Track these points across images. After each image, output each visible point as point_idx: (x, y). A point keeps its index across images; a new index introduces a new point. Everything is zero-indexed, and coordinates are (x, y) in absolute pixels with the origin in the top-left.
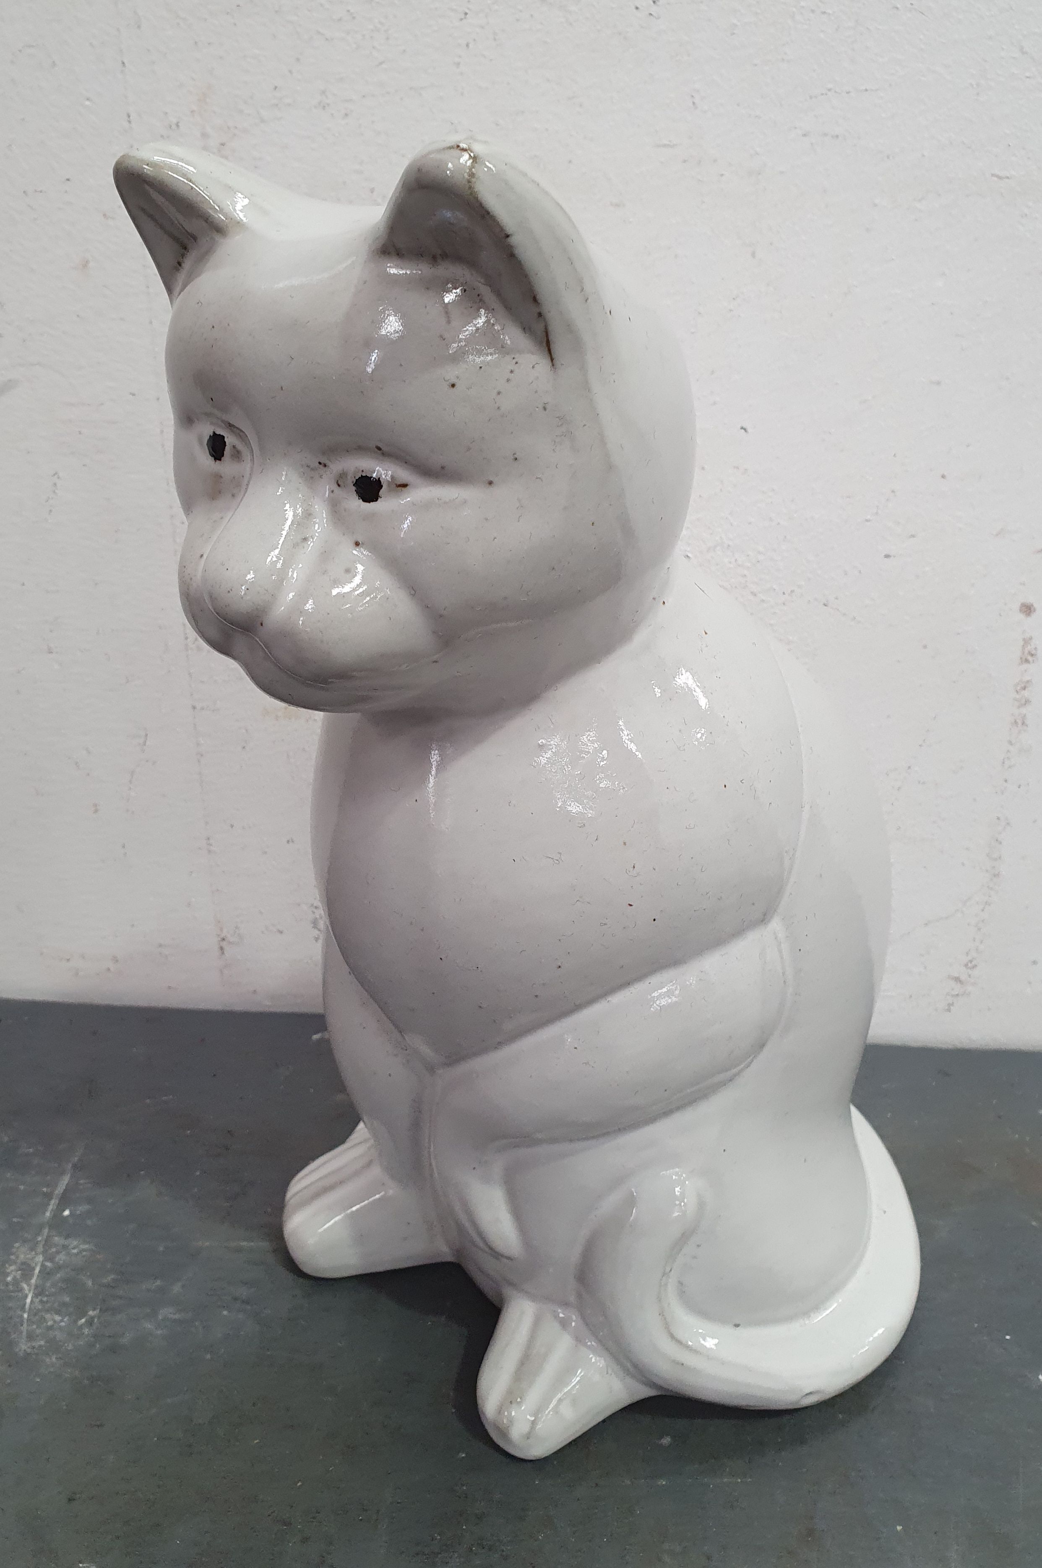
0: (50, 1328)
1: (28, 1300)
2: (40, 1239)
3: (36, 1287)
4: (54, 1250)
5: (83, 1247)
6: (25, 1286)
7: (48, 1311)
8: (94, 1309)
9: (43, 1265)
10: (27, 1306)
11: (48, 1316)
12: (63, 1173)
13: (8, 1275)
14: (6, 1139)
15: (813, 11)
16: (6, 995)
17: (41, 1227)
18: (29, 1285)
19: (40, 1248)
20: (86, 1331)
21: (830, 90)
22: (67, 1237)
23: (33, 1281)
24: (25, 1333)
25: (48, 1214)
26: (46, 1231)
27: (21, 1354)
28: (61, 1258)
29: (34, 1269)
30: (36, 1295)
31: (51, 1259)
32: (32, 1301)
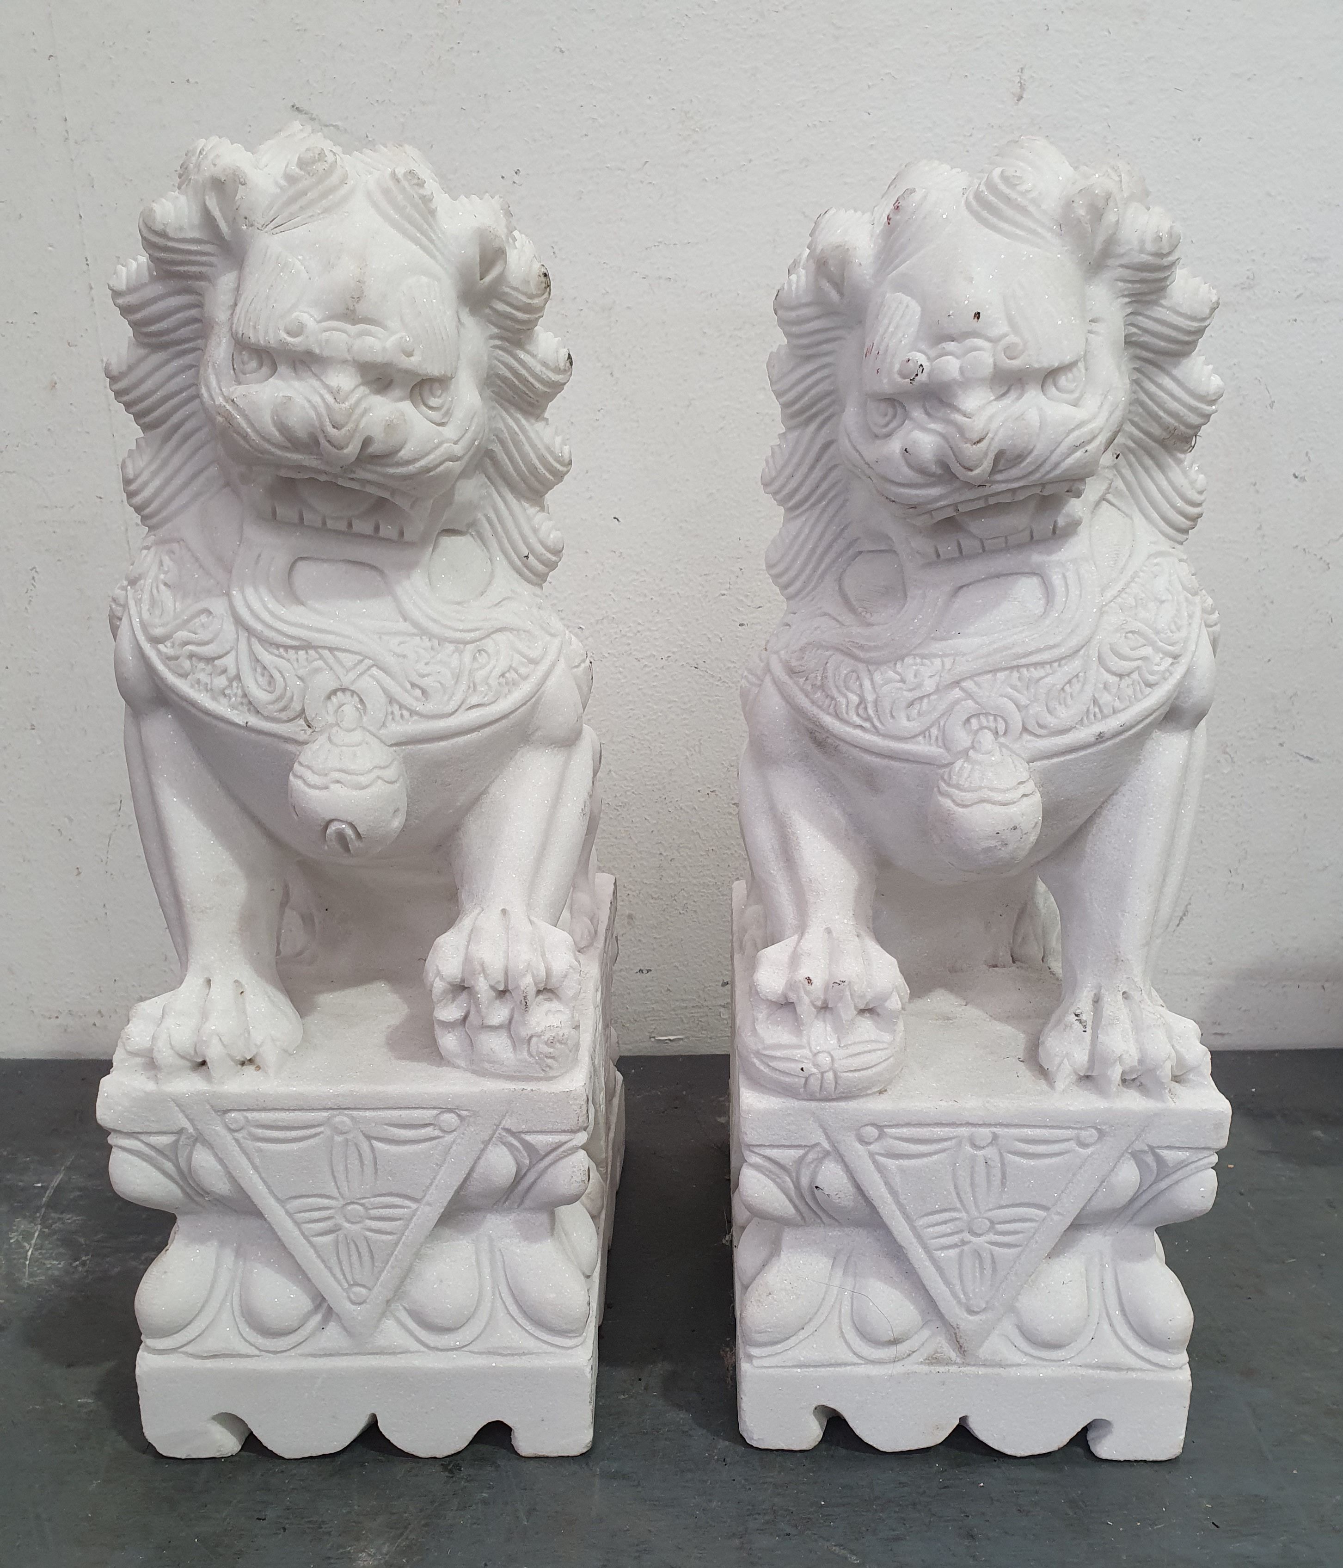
0: (49, 1269)
1: (30, 1253)
2: (38, 1215)
3: (36, 1245)
4: (50, 1221)
5: (75, 1218)
6: (26, 1244)
7: (46, 1259)
8: (86, 1256)
9: (40, 1231)
10: (28, 1257)
11: (47, 1262)
12: (58, 1172)
13: (11, 1238)
14: (5, 1153)
15: (642, 182)
16: (3, 1057)
17: (38, 1209)
18: (30, 1244)
19: (39, 1221)
20: (80, 1269)
21: (660, 242)
22: (62, 1213)
23: (33, 1241)
24: (27, 1273)
25: (44, 1199)
26: (43, 1210)
27: (25, 1286)
28: (58, 1225)
29: (34, 1234)
30: (36, 1250)
31: (49, 1227)
32: (32, 1254)
